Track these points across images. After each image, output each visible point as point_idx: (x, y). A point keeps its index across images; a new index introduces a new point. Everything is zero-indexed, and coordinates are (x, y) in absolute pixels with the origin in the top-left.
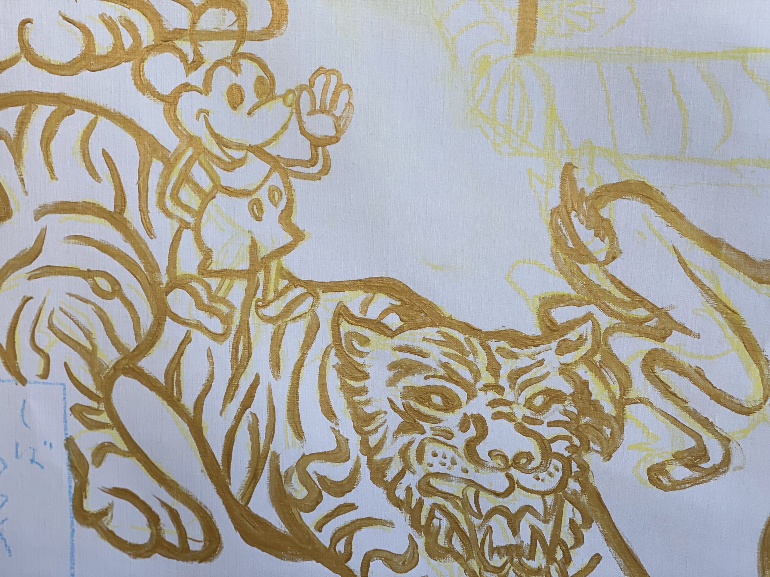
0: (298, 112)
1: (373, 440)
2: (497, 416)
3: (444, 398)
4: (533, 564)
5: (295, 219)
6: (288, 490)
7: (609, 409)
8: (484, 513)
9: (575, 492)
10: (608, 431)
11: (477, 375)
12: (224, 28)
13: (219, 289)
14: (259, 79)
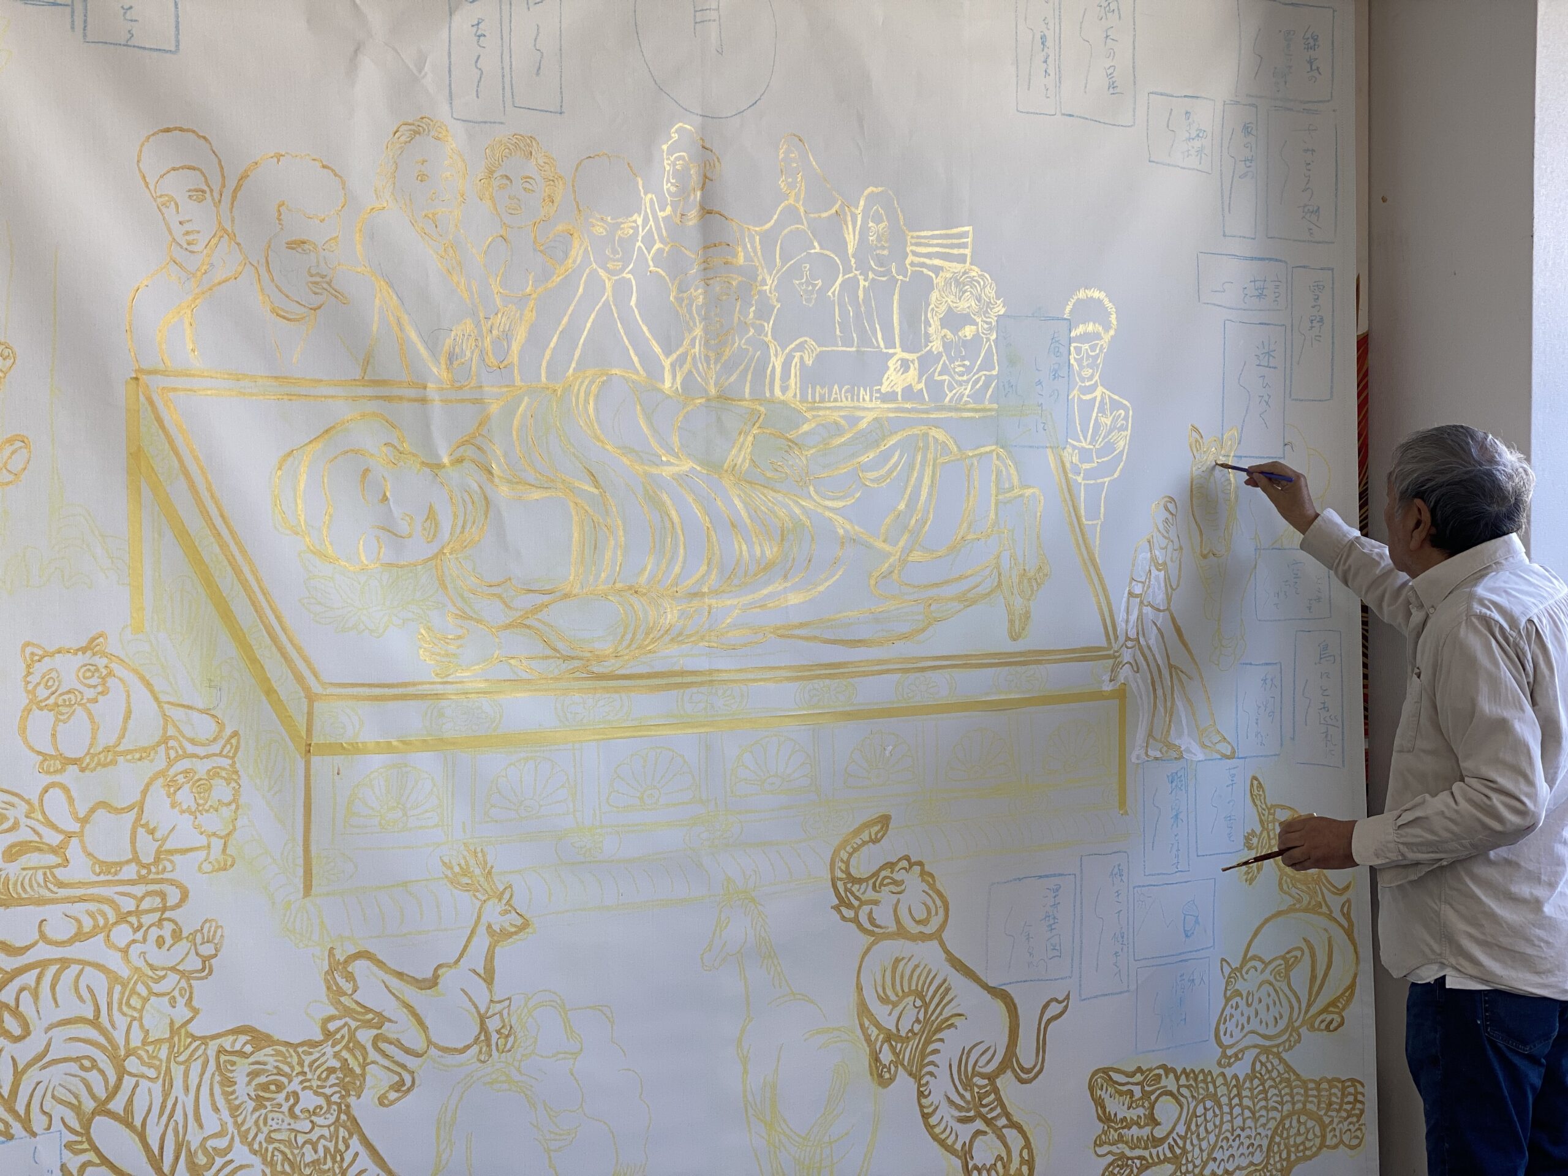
0: (195, 945)
1: (240, 1120)
2: (304, 1089)
3: (277, 1086)
4: (326, 1167)
5: (194, 1003)
6: (196, 1161)
7: (358, 1071)
8: (300, 1145)
9: (344, 1121)
10: (358, 1083)
11: (292, 1068)
12: (155, 906)
13: (153, 1052)
14: (174, 931)
